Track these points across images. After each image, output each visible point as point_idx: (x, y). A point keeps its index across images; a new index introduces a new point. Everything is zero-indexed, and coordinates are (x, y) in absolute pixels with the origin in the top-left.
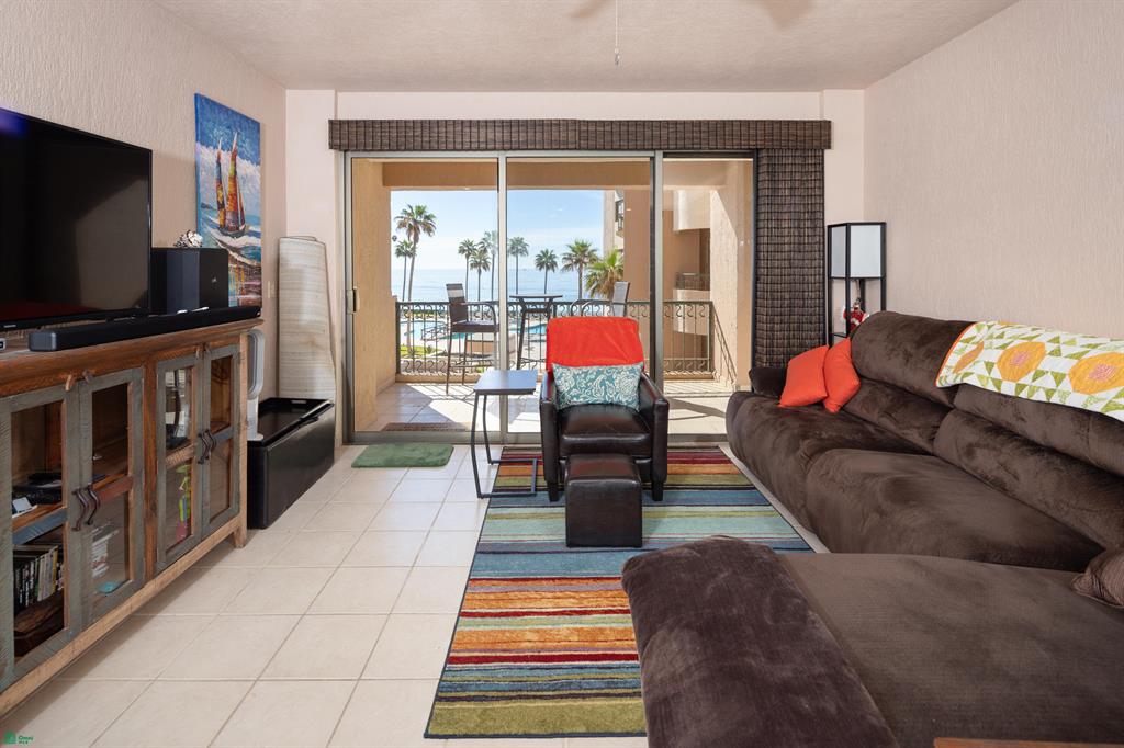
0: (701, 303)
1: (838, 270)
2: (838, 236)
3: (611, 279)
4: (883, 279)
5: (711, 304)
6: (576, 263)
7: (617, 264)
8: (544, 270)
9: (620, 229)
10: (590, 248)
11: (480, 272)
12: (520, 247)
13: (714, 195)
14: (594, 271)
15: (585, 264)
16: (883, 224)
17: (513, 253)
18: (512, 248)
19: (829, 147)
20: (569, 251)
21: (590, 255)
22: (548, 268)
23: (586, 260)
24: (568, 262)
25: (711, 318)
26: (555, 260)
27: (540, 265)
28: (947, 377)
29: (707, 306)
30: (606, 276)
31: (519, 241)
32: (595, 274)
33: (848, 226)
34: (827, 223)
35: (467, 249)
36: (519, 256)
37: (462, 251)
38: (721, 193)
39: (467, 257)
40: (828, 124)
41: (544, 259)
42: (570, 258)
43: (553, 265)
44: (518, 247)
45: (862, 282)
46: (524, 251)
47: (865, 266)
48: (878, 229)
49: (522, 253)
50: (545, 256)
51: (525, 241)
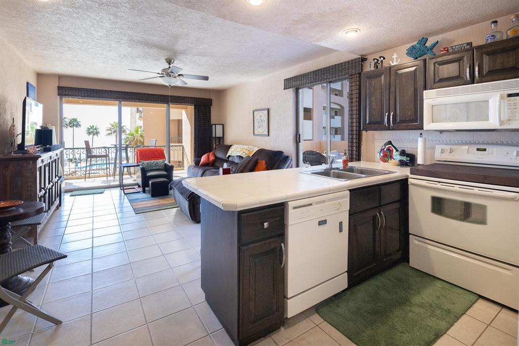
0: (180, 146)
1: (214, 136)
3: (137, 140)
4: (223, 137)
5: (183, 146)
6: (114, 132)
7: (139, 133)
8: (91, 136)
9: (140, 117)
13: (184, 111)
14: (128, 136)
17: (71, 126)
18: (70, 123)
19: (212, 105)
20: (110, 126)
22: (94, 134)
24: (109, 132)
25: (183, 150)
26: (98, 130)
27: (89, 133)
28: (228, 155)
30: (134, 138)
31: (75, 120)
32: (128, 138)
33: (215, 125)
34: (211, 124)
36: (75, 127)
38: (185, 111)
40: (211, 99)
41: (91, 130)
42: (110, 130)
43: (97, 133)
44: (74, 123)
45: (219, 138)
46: (78, 125)
47: (219, 134)
48: (222, 126)
49: (76, 127)
50: (92, 128)
51: (78, 120)
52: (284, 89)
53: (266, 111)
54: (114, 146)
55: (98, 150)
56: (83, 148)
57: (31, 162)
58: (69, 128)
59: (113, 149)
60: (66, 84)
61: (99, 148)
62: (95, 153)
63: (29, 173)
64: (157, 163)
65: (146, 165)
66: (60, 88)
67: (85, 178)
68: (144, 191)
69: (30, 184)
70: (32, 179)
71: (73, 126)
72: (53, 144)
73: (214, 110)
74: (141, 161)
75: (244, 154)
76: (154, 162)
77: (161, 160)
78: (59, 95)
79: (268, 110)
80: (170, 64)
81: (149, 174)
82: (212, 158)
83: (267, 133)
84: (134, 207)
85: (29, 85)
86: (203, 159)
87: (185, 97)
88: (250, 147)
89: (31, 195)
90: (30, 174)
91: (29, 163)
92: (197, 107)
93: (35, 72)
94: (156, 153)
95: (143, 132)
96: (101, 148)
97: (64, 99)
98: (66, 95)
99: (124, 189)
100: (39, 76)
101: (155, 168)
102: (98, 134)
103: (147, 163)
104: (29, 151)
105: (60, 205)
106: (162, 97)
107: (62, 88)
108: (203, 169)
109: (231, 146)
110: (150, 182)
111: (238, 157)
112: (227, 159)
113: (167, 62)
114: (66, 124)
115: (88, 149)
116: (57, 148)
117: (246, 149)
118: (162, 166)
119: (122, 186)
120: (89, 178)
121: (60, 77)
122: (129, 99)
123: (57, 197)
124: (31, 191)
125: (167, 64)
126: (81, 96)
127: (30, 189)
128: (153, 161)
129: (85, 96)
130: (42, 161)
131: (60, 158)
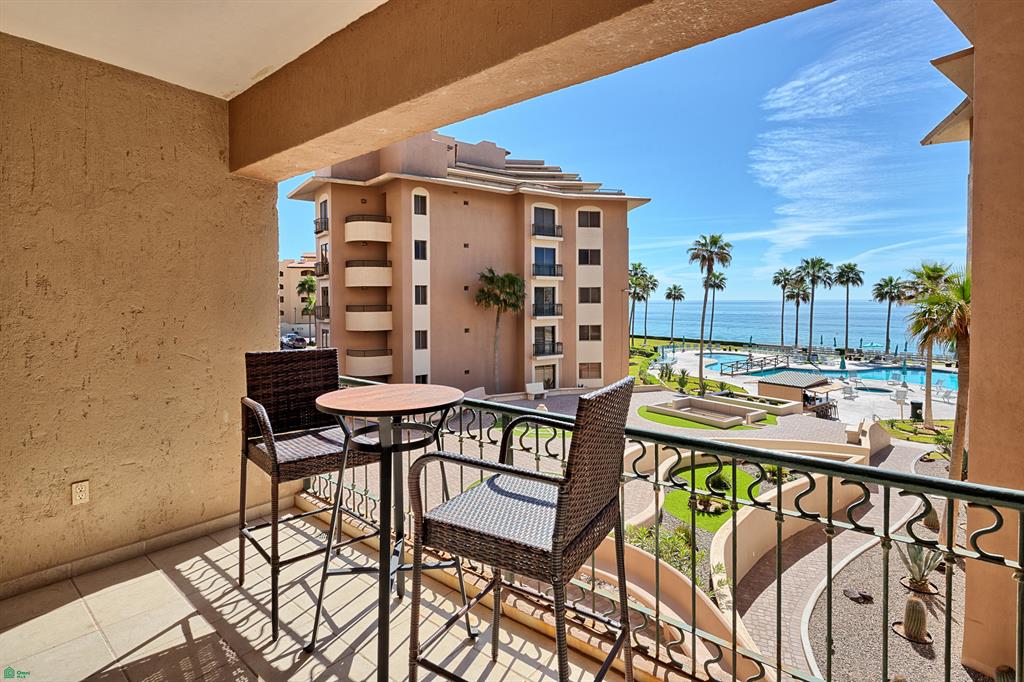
8: (887, 301)
11: (798, 303)
12: (851, 276)
17: (842, 283)
18: (841, 276)
22: (892, 299)
27: (881, 296)
31: (851, 268)
35: (781, 279)
36: (850, 284)
37: (777, 281)
39: (784, 287)
41: (886, 289)
43: (900, 296)
46: (857, 280)
49: (854, 282)
50: (887, 284)
51: (858, 268)
58: (839, 287)
71: (848, 281)
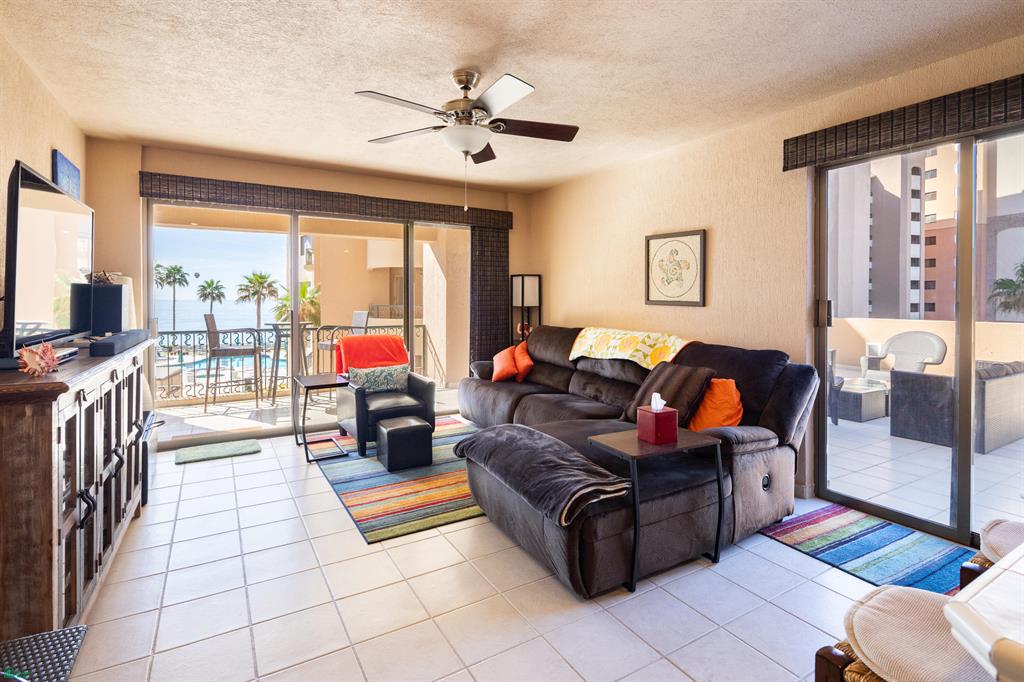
0: (417, 327)
1: (517, 302)
2: (517, 282)
4: (540, 307)
5: (424, 327)
6: (254, 294)
7: (308, 296)
8: (209, 301)
10: (269, 280)
12: (178, 277)
14: (285, 302)
15: (264, 295)
16: (540, 276)
17: (169, 283)
18: (168, 277)
19: (511, 228)
20: (246, 282)
21: (270, 285)
22: (213, 299)
23: (265, 291)
24: (245, 294)
25: (424, 337)
26: (222, 290)
27: (204, 296)
28: (574, 355)
29: (421, 329)
31: (177, 270)
33: (523, 276)
34: (511, 274)
36: (177, 285)
38: (431, 245)
40: (511, 214)
41: (209, 290)
42: (247, 289)
43: (220, 296)
44: (175, 277)
45: (529, 309)
46: (183, 281)
47: (531, 300)
48: (537, 279)
49: (180, 283)
50: (209, 286)
51: (184, 270)
52: (784, 170)
53: (697, 239)
54: (271, 327)
55: (234, 336)
56: (200, 332)
57: (29, 411)
58: (166, 286)
59: (268, 334)
60: (161, 166)
61: (236, 332)
62: (226, 342)
63: (19, 453)
64: (390, 375)
65: (364, 379)
66: (145, 177)
67: (206, 403)
68: (362, 452)
69: (23, 496)
70: (32, 475)
71: (174, 281)
72: (125, 326)
73: (515, 239)
74: (350, 369)
75: (640, 354)
76: (382, 372)
77: (398, 368)
78: (142, 195)
79: (704, 235)
80: (466, 88)
81: (375, 405)
82: (524, 362)
83: (697, 298)
84: (355, 511)
85: (59, 158)
86: (500, 363)
87: (450, 206)
88: (653, 335)
89: (28, 539)
90: (24, 458)
91: (23, 414)
92: (477, 233)
93: (82, 130)
94: (384, 347)
95: (316, 295)
96: (242, 331)
97: (155, 206)
98: (160, 196)
99: (306, 444)
100: (93, 142)
101: (384, 387)
102: (222, 298)
103: (366, 375)
104: (25, 365)
105: (144, 501)
106: (396, 206)
107: (152, 175)
108: (510, 392)
109: (580, 330)
110: (384, 430)
111: (617, 364)
112: (571, 366)
113: (460, 82)
114: (161, 278)
115: (212, 334)
116: (135, 338)
117: (644, 342)
118: (402, 383)
119: (299, 432)
120: (214, 402)
121: (147, 147)
122: (319, 208)
123: (136, 483)
124: (28, 522)
125: (459, 87)
126: (200, 199)
127: (23, 516)
128: (379, 368)
129: (209, 200)
130: (79, 397)
131: (145, 369)
